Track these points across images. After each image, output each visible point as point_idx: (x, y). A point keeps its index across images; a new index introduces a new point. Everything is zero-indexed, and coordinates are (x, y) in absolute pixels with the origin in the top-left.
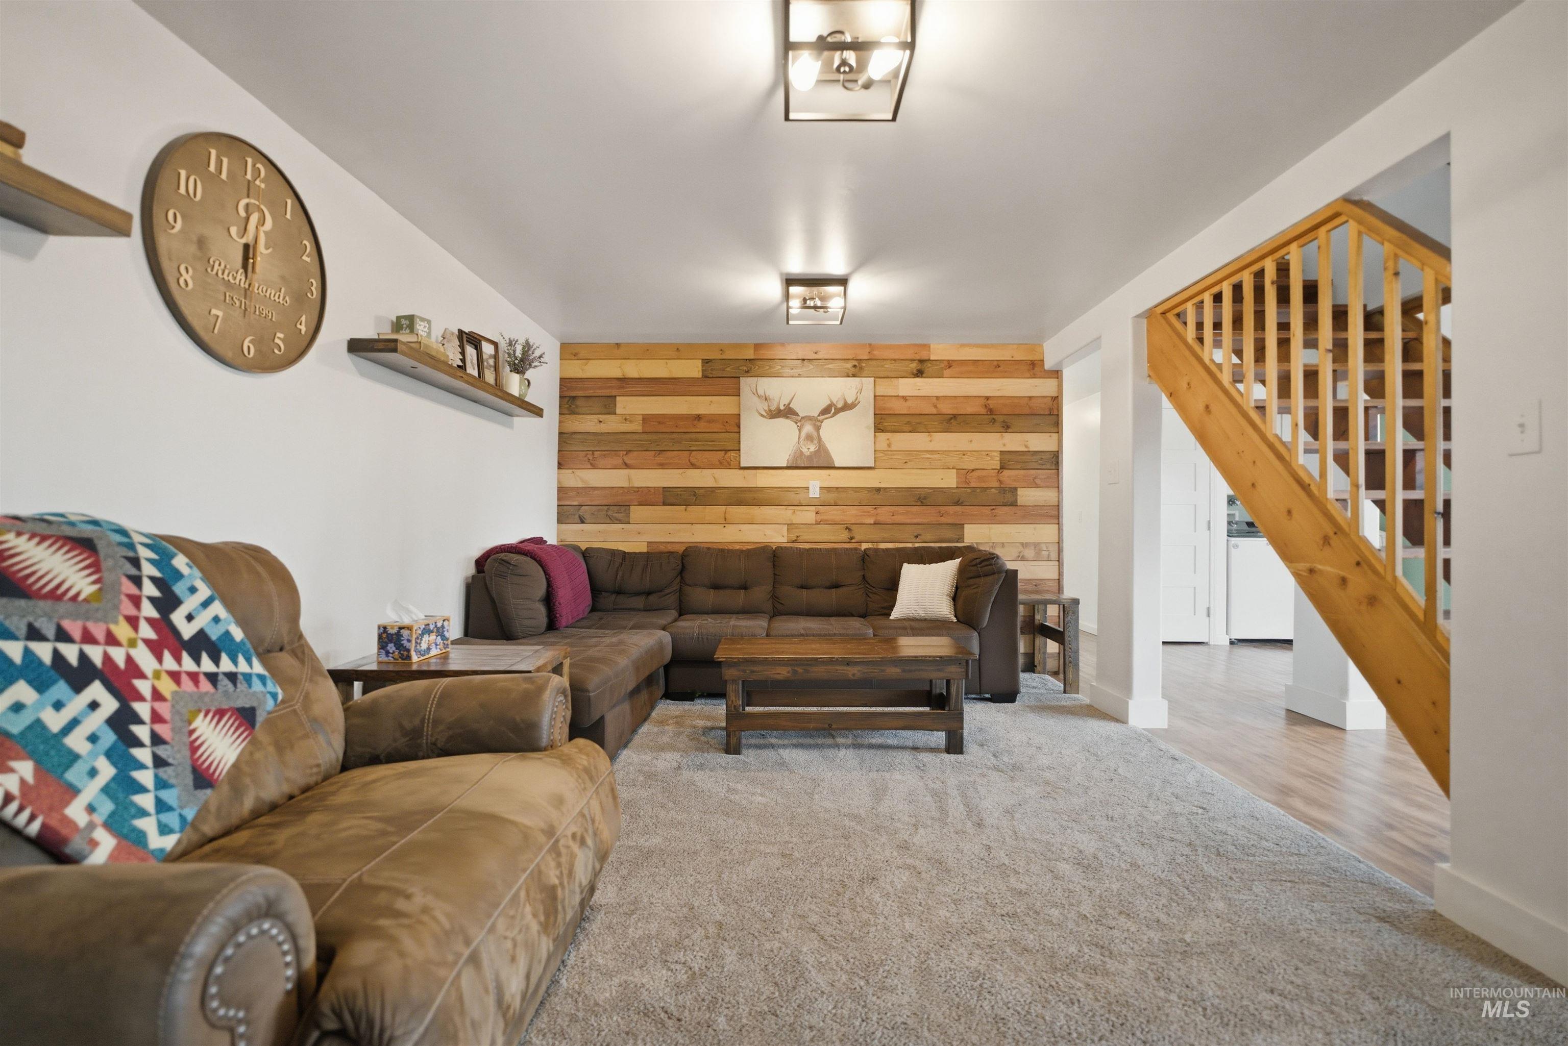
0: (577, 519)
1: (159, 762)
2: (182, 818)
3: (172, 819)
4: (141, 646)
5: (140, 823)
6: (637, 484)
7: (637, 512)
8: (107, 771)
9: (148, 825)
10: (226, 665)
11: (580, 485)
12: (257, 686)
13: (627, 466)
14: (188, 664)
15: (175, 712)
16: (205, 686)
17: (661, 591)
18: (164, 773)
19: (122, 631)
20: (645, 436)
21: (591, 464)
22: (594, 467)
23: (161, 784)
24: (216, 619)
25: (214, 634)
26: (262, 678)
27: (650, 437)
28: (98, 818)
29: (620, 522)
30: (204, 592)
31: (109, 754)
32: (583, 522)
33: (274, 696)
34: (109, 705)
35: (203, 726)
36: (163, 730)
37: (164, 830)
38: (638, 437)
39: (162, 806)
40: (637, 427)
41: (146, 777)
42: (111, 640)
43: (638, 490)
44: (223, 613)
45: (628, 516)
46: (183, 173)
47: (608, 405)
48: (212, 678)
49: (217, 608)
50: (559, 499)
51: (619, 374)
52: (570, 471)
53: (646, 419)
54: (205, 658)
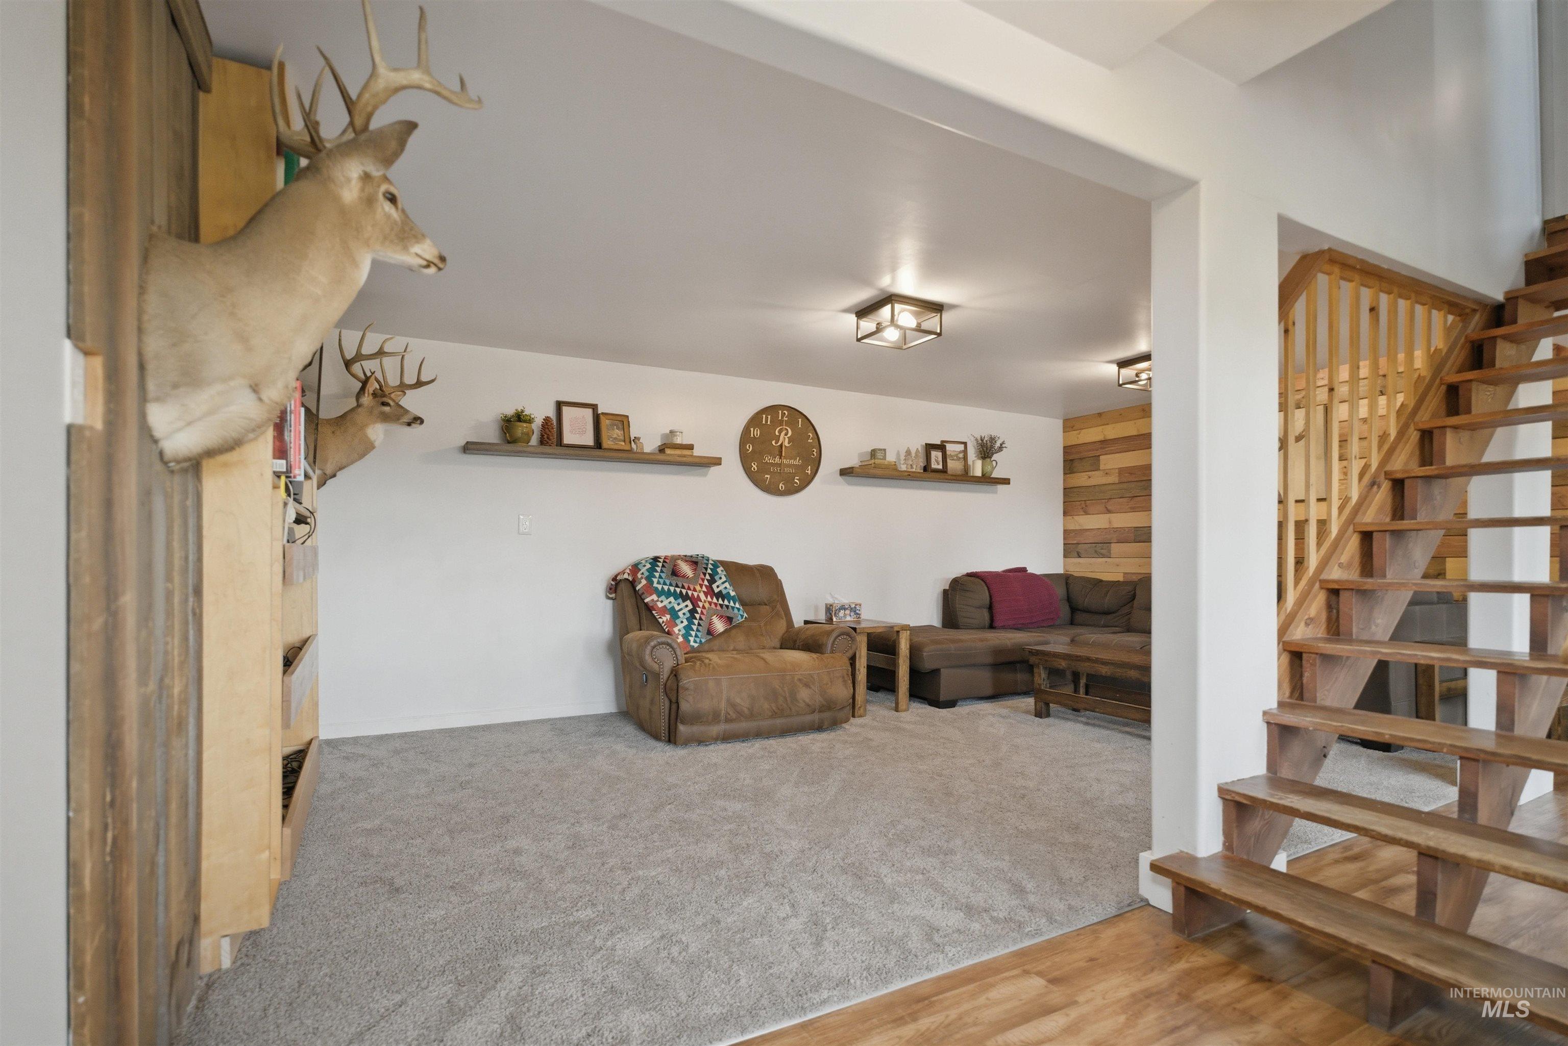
0: (1076, 554)
1: (699, 625)
2: (701, 641)
3: (698, 640)
4: (702, 593)
5: (690, 638)
6: (1116, 525)
7: (1116, 548)
8: (686, 623)
9: (692, 639)
10: (726, 602)
11: (1078, 528)
12: (736, 611)
13: (1109, 511)
14: (715, 600)
15: (707, 613)
16: (719, 607)
17: (1113, 613)
18: (700, 627)
19: (698, 588)
20: (1121, 486)
21: (1084, 512)
22: (1086, 513)
23: (698, 630)
24: (726, 588)
25: (724, 592)
26: (739, 609)
27: (1125, 486)
28: (681, 633)
29: (1104, 556)
30: (724, 579)
31: (687, 619)
32: (1080, 557)
33: (742, 616)
34: (691, 607)
35: (715, 619)
36: (703, 617)
37: (695, 642)
38: (1113, 487)
39: (696, 636)
40: (1113, 479)
41: (695, 627)
42: (695, 590)
43: (1116, 530)
44: (728, 586)
45: (1109, 551)
46: (752, 429)
47: (1095, 465)
48: (721, 606)
49: (727, 585)
50: (1065, 539)
51: (1100, 438)
52: (1071, 517)
53: (1121, 471)
54: (720, 600)
